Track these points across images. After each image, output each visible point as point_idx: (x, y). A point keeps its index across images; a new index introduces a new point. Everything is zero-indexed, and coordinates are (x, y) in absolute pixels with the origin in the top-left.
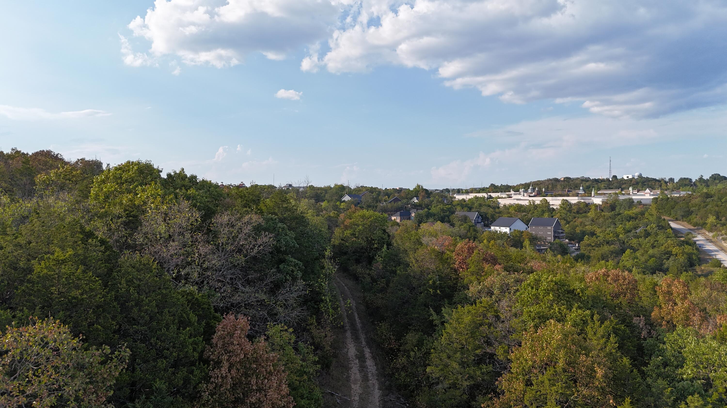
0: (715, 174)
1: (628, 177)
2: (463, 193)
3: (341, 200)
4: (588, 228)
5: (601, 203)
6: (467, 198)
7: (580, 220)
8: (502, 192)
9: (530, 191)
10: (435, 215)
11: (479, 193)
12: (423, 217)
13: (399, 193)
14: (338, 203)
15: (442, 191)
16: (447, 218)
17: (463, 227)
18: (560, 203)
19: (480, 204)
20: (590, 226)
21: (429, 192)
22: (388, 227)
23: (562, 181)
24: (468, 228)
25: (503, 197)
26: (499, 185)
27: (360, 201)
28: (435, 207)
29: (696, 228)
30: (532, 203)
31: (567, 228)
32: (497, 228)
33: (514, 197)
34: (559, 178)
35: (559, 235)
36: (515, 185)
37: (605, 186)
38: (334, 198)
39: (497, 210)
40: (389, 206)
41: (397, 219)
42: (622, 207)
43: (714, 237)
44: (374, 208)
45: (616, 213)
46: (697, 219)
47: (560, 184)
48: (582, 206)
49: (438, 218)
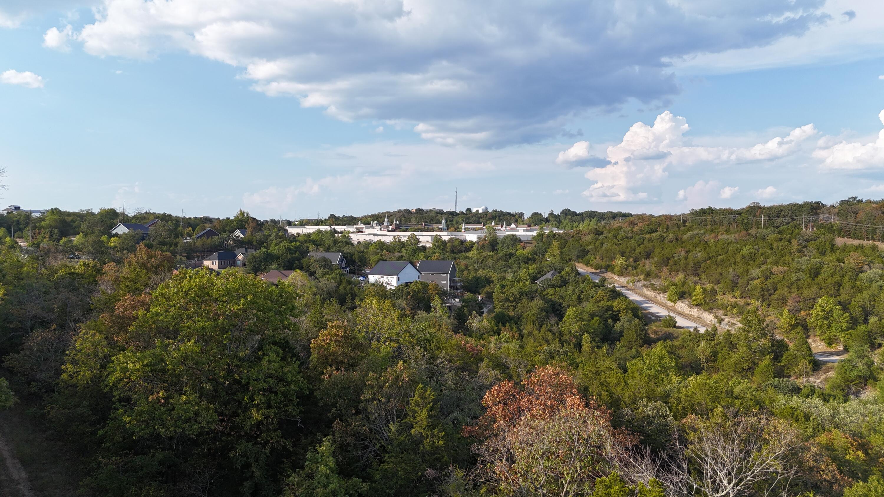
0: (565, 209)
2: (295, 225)
3: (111, 233)
5: (476, 240)
6: (304, 232)
8: (349, 224)
9: (385, 224)
10: (278, 258)
11: (319, 225)
12: (259, 261)
14: (104, 238)
17: (330, 277)
21: (260, 222)
23: (414, 213)
24: (338, 279)
25: (351, 231)
26: (341, 216)
27: (147, 234)
29: (598, 271)
30: (397, 240)
32: (379, 278)
33: (367, 231)
35: (456, 284)
36: (362, 216)
37: (465, 220)
38: (97, 230)
40: (199, 243)
41: (213, 264)
42: (505, 245)
43: (628, 282)
44: (173, 246)
45: (507, 253)
46: (597, 260)
47: (413, 216)
48: (456, 243)
49: (284, 262)
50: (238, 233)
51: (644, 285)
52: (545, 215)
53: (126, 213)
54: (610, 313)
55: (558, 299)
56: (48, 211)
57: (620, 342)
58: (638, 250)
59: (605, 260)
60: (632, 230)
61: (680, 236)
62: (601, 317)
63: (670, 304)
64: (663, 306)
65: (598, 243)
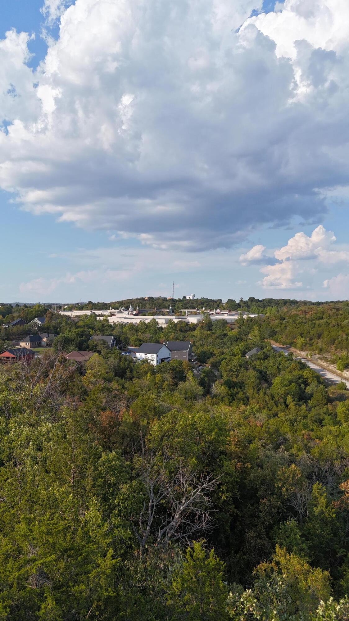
0: (251, 297)
5: (197, 323)
7: (191, 339)
8: (102, 309)
9: (130, 310)
25: (108, 315)
29: (285, 346)
30: (142, 322)
32: (143, 355)
34: (144, 298)
35: (192, 358)
36: (111, 303)
40: (15, 329)
41: (26, 344)
42: (218, 327)
43: (307, 355)
45: (222, 334)
46: (284, 339)
47: (147, 302)
48: (183, 325)
49: (77, 345)
50: (37, 321)
51: (319, 358)
52: (238, 302)
54: (302, 380)
55: (264, 369)
57: (311, 400)
58: (312, 333)
59: (289, 338)
60: (305, 317)
61: (339, 322)
62: (296, 382)
63: (339, 372)
64: (333, 373)
65: (283, 326)
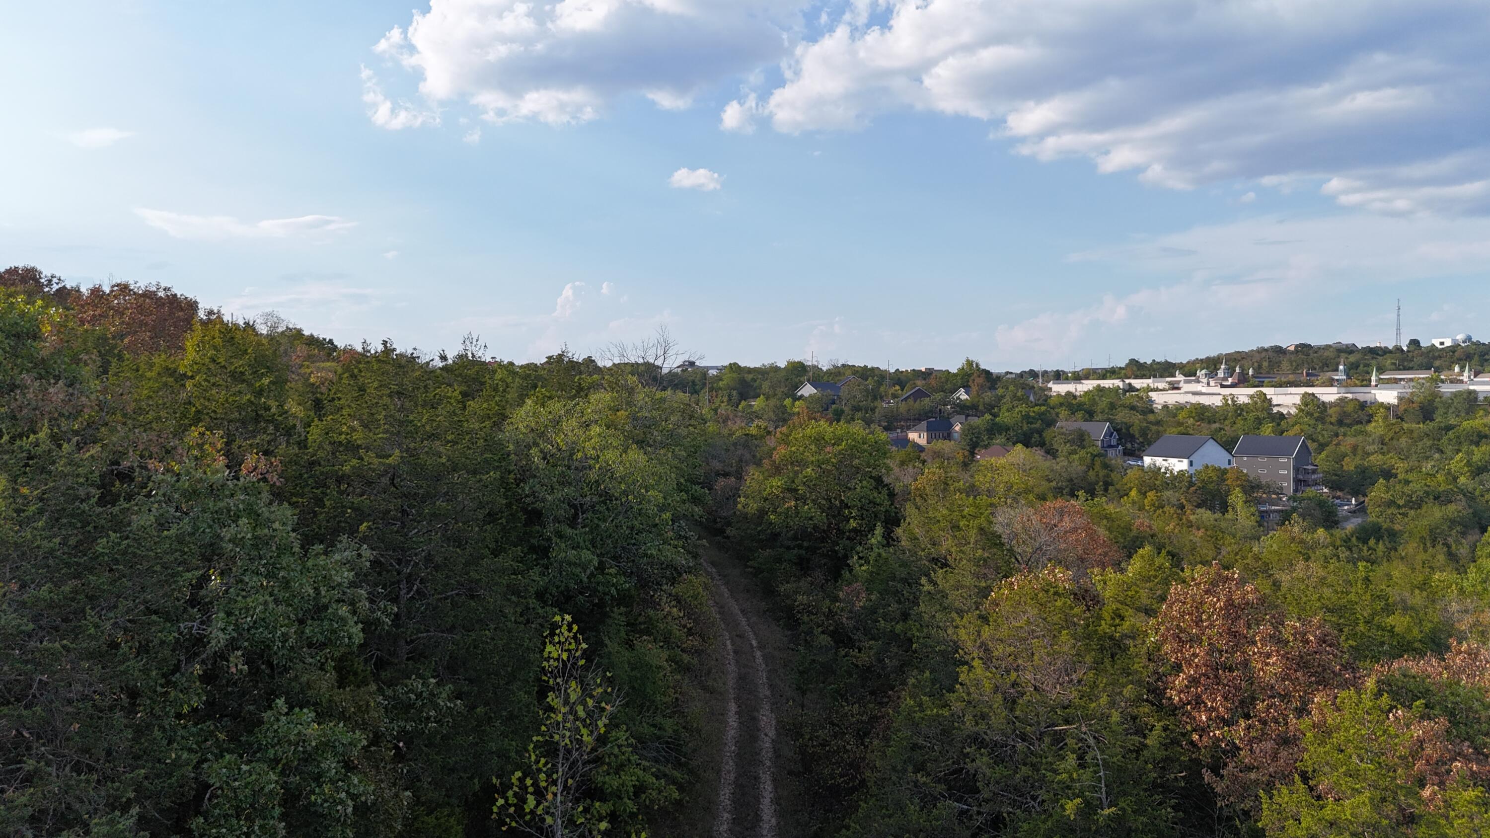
1: (1442, 343)
2: (1067, 379)
3: (795, 395)
4: (1375, 460)
5: (1395, 401)
6: (1078, 390)
7: (1351, 440)
8: (1155, 377)
9: (1221, 374)
10: (1009, 429)
11: (1103, 379)
12: (979, 433)
13: (925, 379)
14: (788, 402)
15: (1022, 375)
16: (1036, 435)
17: (1076, 457)
18: (1298, 402)
19: (1111, 403)
20: (1380, 456)
21: (994, 376)
22: (889, 469)
23: (1292, 353)
24: (1089, 461)
25: (1160, 387)
26: (1149, 362)
27: (838, 396)
28: (1008, 411)
30: (1230, 402)
31: (1321, 460)
32: (1159, 461)
33: (1186, 387)
34: (1284, 347)
35: (1307, 477)
36: (1184, 362)
37: (1395, 364)
38: (779, 391)
39: (1151, 417)
40: (903, 407)
41: (920, 437)
42: (1451, 411)
44: (869, 412)
45: (1443, 425)
47: (1286, 358)
48: (1350, 407)
49: (1016, 435)
50: (961, 393)
53: (820, 366)
56: (726, 367)
